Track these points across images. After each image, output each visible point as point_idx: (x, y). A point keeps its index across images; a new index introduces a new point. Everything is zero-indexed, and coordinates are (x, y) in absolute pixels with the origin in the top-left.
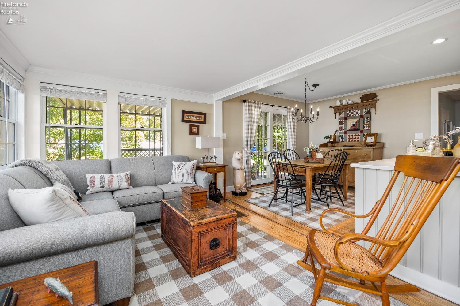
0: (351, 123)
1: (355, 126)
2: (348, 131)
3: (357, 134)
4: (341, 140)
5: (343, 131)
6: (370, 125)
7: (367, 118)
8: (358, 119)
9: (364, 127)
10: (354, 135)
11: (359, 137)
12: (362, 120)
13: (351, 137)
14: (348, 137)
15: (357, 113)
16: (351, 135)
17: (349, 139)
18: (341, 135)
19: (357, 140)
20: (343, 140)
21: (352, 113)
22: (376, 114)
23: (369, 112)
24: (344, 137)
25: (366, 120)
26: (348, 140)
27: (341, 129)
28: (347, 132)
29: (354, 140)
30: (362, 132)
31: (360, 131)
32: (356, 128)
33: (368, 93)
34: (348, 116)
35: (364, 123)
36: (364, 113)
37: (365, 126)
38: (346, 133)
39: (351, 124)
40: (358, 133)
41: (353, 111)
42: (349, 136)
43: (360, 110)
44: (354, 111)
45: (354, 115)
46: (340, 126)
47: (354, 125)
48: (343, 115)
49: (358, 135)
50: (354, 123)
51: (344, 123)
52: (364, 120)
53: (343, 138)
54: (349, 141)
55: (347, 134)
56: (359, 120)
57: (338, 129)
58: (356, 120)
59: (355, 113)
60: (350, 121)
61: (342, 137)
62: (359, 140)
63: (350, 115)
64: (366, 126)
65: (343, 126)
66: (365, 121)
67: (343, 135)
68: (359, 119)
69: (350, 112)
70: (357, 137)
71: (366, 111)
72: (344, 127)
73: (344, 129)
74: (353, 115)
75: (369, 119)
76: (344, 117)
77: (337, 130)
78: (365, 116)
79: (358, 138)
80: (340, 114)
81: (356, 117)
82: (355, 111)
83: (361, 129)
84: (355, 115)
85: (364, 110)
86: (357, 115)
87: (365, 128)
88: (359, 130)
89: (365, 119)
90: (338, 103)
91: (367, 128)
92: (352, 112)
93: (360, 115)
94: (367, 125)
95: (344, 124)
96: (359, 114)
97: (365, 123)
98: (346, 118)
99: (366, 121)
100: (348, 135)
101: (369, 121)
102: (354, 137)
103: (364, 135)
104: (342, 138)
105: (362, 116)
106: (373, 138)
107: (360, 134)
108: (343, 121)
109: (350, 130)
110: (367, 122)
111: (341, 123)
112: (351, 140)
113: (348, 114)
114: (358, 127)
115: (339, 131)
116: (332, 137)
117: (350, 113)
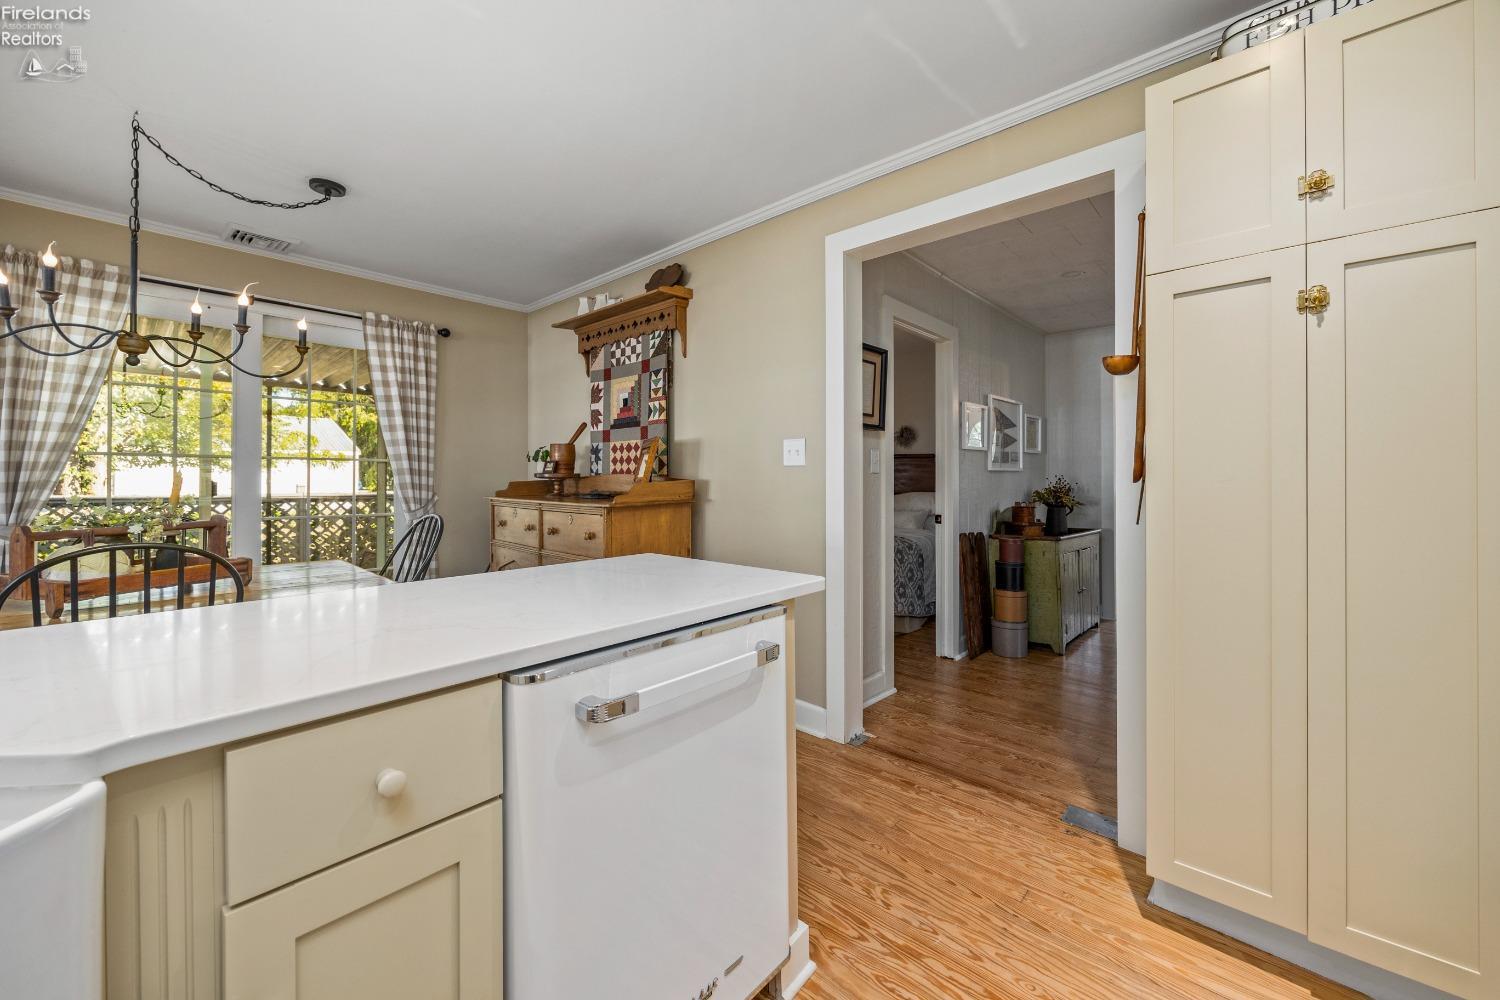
0: (618, 393)
1: (630, 409)
2: (612, 427)
3: (633, 443)
4: (594, 469)
5: (601, 427)
6: (669, 402)
7: (657, 373)
8: (636, 377)
9: (650, 413)
10: (625, 444)
11: (639, 456)
12: (645, 379)
13: (618, 455)
14: (612, 455)
15: (634, 350)
16: (618, 444)
17: (615, 461)
18: (595, 445)
19: (632, 466)
20: (600, 467)
21: (623, 352)
22: (685, 357)
23: (663, 346)
24: (601, 455)
25: (654, 382)
26: (612, 467)
27: (595, 417)
28: (609, 432)
29: (625, 467)
30: (645, 434)
31: (639, 428)
32: (631, 414)
33: (665, 266)
34: (613, 365)
35: (650, 397)
36: (651, 352)
37: (652, 406)
38: (606, 436)
39: (618, 401)
40: (634, 437)
41: (624, 342)
42: (614, 449)
43: (640, 339)
44: (627, 342)
45: (627, 362)
46: (593, 406)
47: (626, 402)
48: (601, 361)
49: (636, 447)
50: (627, 396)
51: (602, 394)
52: (650, 386)
53: (600, 459)
54: (615, 472)
55: (609, 440)
56: (639, 383)
57: (588, 419)
58: (632, 381)
59: (628, 351)
60: (618, 387)
61: (597, 453)
63: (618, 362)
64: (656, 411)
65: (601, 406)
66: (653, 386)
67: (601, 445)
68: (639, 378)
69: (618, 345)
70: (633, 454)
71: (657, 341)
72: (602, 411)
73: (602, 418)
74: (624, 362)
76: (603, 367)
77: (584, 425)
78: (653, 364)
79: (636, 460)
80: (594, 355)
81: (630, 370)
82: (629, 344)
83: (643, 422)
84: (629, 358)
85: (651, 337)
86: (634, 359)
87: (652, 419)
88: (637, 424)
89: (654, 377)
90: (583, 308)
91: (657, 417)
92: (622, 345)
93: (640, 359)
94: (657, 405)
95: (602, 399)
96: (638, 356)
97: (653, 395)
98: (607, 375)
100: (612, 445)
101: (661, 383)
102: (625, 454)
104: (598, 460)
105: (645, 366)
107: (639, 444)
108: (602, 385)
109: (616, 425)
110: (656, 392)
111: (596, 395)
112: (618, 467)
113: (613, 354)
114: (635, 412)
115: (590, 429)
117: (618, 353)
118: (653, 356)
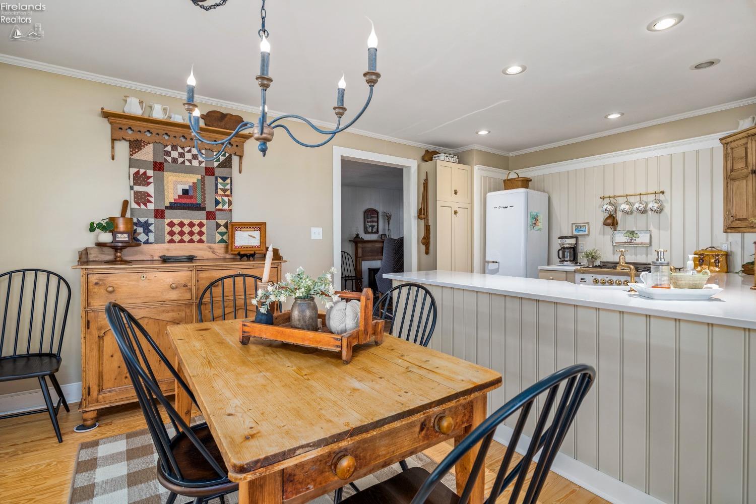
0: (176, 183)
1: (191, 197)
2: (167, 208)
3: (196, 222)
4: (142, 237)
5: (151, 206)
6: (230, 198)
7: (224, 179)
8: (199, 177)
9: (217, 203)
10: (186, 222)
11: (204, 229)
12: (210, 180)
13: (177, 229)
14: (168, 229)
15: (195, 157)
16: (176, 221)
17: (172, 233)
18: (143, 220)
19: (196, 237)
20: (152, 237)
21: (182, 155)
22: (240, 172)
23: (227, 164)
24: (152, 228)
25: (221, 183)
26: (168, 238)
27: (142, 198)
28: (163, 211)
29: (186, 238)
30: (211, 216)
31: (204, 213)
32: (192, 201)
33: (225, 112)
34: (166, 161)
35: (216, 192)
36: (216, 164)
37: (219, 199)
38: (159, 214)
39: (176, 189)
40: (198, 217)
41: (183, 148)
42: (171, 224)
43: (203, 151)
44: (187, 149)
45: (187, 163)
46: (137, 188)
47: (185, 192)
48: (147, 154)
49: (201, 225)
50: (187, 188)
51: (151, 180)
52: (216, 185)
53: (151, 231)
55: (163, 217)
56: (203, 180)
57: (129, 196)
58: (194, 178)
59: (188, 156)
60: (175, 179)
61: (146, 226)
62: (204, 238)
63: (175, 161)
64: (224, 203)
65: (150, 189)
66: (220, 186)
67: (152, 220)
68: (203, 178)
69: (174, 148)
70: (196, 229)
71: (222, 158)
72: (152, 194)
73: (152, 199)
74: (183, 163)
75: (228, 181)
76: (151, 159)
77: (126, 204)
78: (219, 172)
79: (201, 233)
80: (136, 145)
81: (191, 170)
82: (190, 151)
83: (210, 207)
84: (189, 161)
85: (215, 153)
86: (195, 163)
87: (220, 207)
88: (204, 209)
89: (220, 180)
90: (134, 108)
91: (226, 207)
92: (180, 150)
93: (203, 165)
94: (226, 199)
95: (152, 184)
96: (200, 162)
97: (220, 192)
98: (159, 167)
99: (222, 187)
100: (167, 221)
101: (228, 187)
102: (186, 229)
103: (218, 226)
104: (147, 231)
105: (209, 171)
106: (257, 234)
107: (204, 222)
108: (150, 173)
109: (173, 206)
110: (225, 190)
111: (141, 179)
112: (177, 238)
113: (168, 153)
114: (199, 201)
115: (134, 206)
116: (121, 226)
117: (175, 154)
118: (217, 167)
